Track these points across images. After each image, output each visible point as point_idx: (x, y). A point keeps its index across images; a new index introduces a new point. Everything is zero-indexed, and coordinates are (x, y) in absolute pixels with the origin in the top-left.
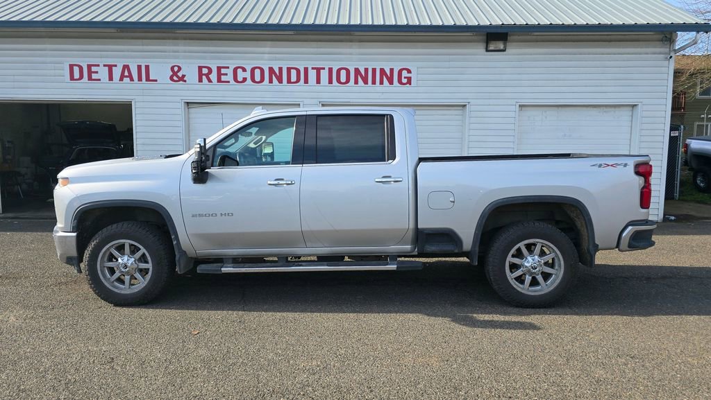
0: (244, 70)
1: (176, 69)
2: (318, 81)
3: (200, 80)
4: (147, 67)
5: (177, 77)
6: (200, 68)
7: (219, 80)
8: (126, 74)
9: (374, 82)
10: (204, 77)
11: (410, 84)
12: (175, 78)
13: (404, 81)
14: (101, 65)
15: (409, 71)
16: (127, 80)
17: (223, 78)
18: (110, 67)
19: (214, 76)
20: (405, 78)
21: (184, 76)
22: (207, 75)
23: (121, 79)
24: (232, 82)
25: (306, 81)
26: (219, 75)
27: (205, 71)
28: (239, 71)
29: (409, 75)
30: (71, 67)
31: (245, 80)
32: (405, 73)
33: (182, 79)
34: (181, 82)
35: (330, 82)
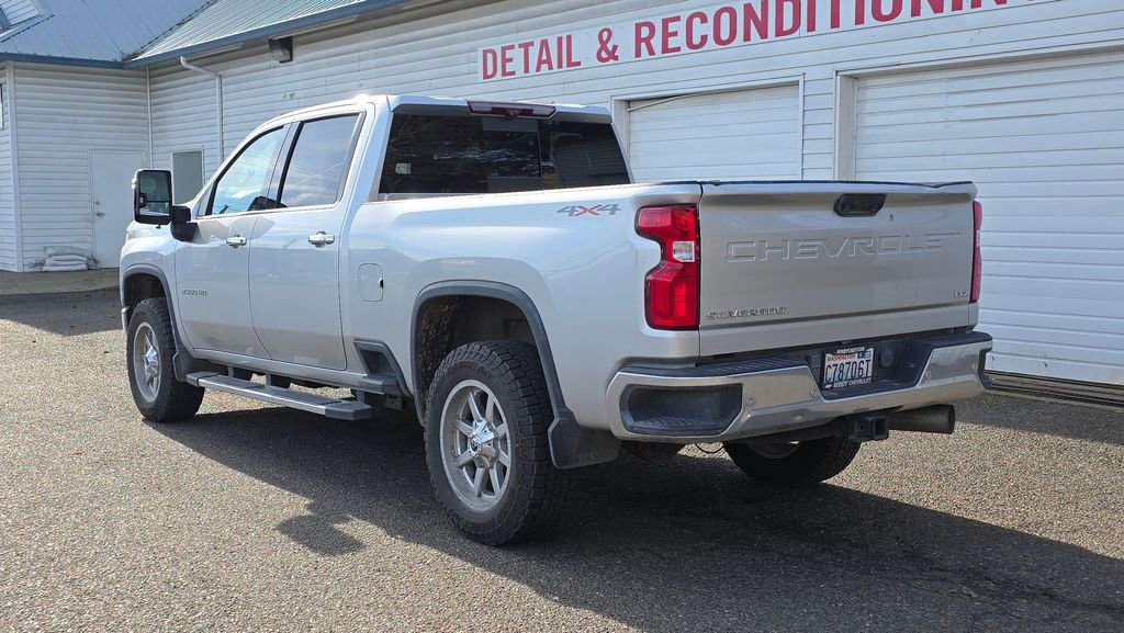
0: (704, 19)
1: (605, 35)
2: (835, 23)
3: (638, 54)
4: (569, 38)
5: (607, 51)
6: (638, 27)
7: (665, 49)
8: (544, 57)
9: (957, 5)
10: (643, 45)
12: (604, 55)
14: (517, 46)
16: (545, 67)
17: (672, 43)
18: (526, 46)
19: (657, 42)
21: (615, 47)
22: (648, 41)
23: (538, 69)
24: (685, 49)
25: (811, 27)
26: (666, 35)
27: (645, 32)
28: (697, 21)
30: (485, 52)
31: (704, 39)
33: (613, 56)
34: (612, 61)
35: (860, 19)
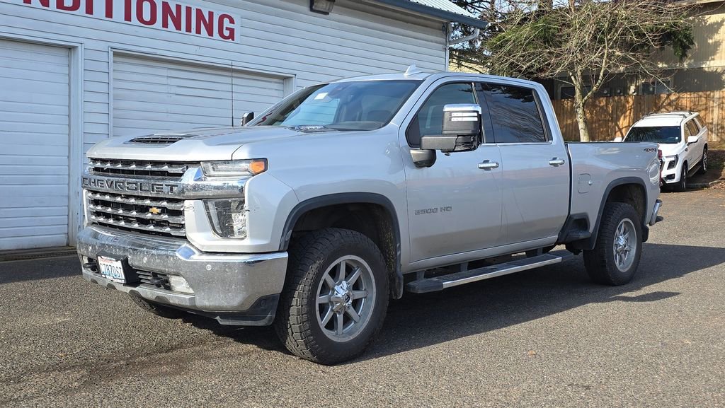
2: (109, 14)
9: (189, 29)
11: (233, 40)
13: (226, 33)
15: (232, 21)
20: (227, 29)
25: (89, 11)
29: (231, 26)
32: (226, 22)
35: (128, 17)
